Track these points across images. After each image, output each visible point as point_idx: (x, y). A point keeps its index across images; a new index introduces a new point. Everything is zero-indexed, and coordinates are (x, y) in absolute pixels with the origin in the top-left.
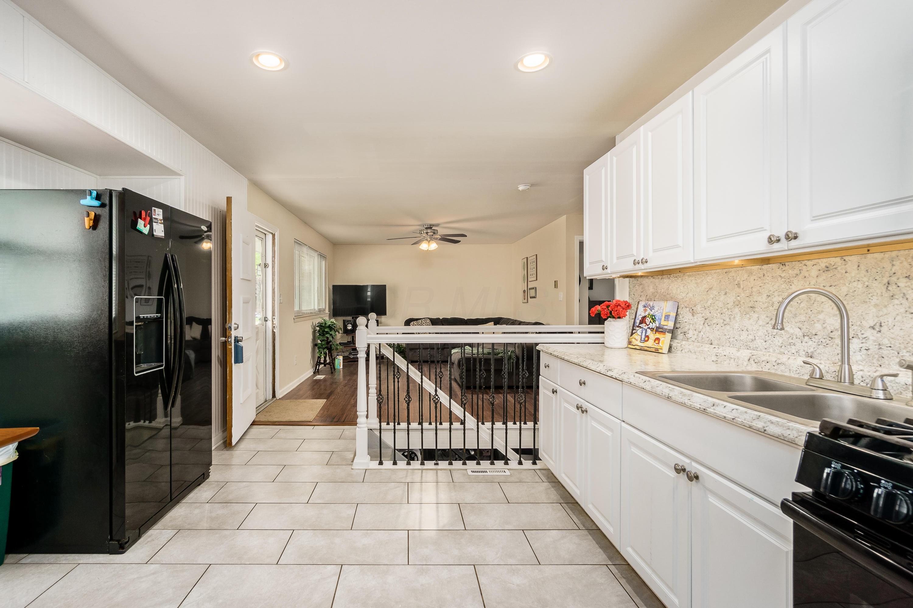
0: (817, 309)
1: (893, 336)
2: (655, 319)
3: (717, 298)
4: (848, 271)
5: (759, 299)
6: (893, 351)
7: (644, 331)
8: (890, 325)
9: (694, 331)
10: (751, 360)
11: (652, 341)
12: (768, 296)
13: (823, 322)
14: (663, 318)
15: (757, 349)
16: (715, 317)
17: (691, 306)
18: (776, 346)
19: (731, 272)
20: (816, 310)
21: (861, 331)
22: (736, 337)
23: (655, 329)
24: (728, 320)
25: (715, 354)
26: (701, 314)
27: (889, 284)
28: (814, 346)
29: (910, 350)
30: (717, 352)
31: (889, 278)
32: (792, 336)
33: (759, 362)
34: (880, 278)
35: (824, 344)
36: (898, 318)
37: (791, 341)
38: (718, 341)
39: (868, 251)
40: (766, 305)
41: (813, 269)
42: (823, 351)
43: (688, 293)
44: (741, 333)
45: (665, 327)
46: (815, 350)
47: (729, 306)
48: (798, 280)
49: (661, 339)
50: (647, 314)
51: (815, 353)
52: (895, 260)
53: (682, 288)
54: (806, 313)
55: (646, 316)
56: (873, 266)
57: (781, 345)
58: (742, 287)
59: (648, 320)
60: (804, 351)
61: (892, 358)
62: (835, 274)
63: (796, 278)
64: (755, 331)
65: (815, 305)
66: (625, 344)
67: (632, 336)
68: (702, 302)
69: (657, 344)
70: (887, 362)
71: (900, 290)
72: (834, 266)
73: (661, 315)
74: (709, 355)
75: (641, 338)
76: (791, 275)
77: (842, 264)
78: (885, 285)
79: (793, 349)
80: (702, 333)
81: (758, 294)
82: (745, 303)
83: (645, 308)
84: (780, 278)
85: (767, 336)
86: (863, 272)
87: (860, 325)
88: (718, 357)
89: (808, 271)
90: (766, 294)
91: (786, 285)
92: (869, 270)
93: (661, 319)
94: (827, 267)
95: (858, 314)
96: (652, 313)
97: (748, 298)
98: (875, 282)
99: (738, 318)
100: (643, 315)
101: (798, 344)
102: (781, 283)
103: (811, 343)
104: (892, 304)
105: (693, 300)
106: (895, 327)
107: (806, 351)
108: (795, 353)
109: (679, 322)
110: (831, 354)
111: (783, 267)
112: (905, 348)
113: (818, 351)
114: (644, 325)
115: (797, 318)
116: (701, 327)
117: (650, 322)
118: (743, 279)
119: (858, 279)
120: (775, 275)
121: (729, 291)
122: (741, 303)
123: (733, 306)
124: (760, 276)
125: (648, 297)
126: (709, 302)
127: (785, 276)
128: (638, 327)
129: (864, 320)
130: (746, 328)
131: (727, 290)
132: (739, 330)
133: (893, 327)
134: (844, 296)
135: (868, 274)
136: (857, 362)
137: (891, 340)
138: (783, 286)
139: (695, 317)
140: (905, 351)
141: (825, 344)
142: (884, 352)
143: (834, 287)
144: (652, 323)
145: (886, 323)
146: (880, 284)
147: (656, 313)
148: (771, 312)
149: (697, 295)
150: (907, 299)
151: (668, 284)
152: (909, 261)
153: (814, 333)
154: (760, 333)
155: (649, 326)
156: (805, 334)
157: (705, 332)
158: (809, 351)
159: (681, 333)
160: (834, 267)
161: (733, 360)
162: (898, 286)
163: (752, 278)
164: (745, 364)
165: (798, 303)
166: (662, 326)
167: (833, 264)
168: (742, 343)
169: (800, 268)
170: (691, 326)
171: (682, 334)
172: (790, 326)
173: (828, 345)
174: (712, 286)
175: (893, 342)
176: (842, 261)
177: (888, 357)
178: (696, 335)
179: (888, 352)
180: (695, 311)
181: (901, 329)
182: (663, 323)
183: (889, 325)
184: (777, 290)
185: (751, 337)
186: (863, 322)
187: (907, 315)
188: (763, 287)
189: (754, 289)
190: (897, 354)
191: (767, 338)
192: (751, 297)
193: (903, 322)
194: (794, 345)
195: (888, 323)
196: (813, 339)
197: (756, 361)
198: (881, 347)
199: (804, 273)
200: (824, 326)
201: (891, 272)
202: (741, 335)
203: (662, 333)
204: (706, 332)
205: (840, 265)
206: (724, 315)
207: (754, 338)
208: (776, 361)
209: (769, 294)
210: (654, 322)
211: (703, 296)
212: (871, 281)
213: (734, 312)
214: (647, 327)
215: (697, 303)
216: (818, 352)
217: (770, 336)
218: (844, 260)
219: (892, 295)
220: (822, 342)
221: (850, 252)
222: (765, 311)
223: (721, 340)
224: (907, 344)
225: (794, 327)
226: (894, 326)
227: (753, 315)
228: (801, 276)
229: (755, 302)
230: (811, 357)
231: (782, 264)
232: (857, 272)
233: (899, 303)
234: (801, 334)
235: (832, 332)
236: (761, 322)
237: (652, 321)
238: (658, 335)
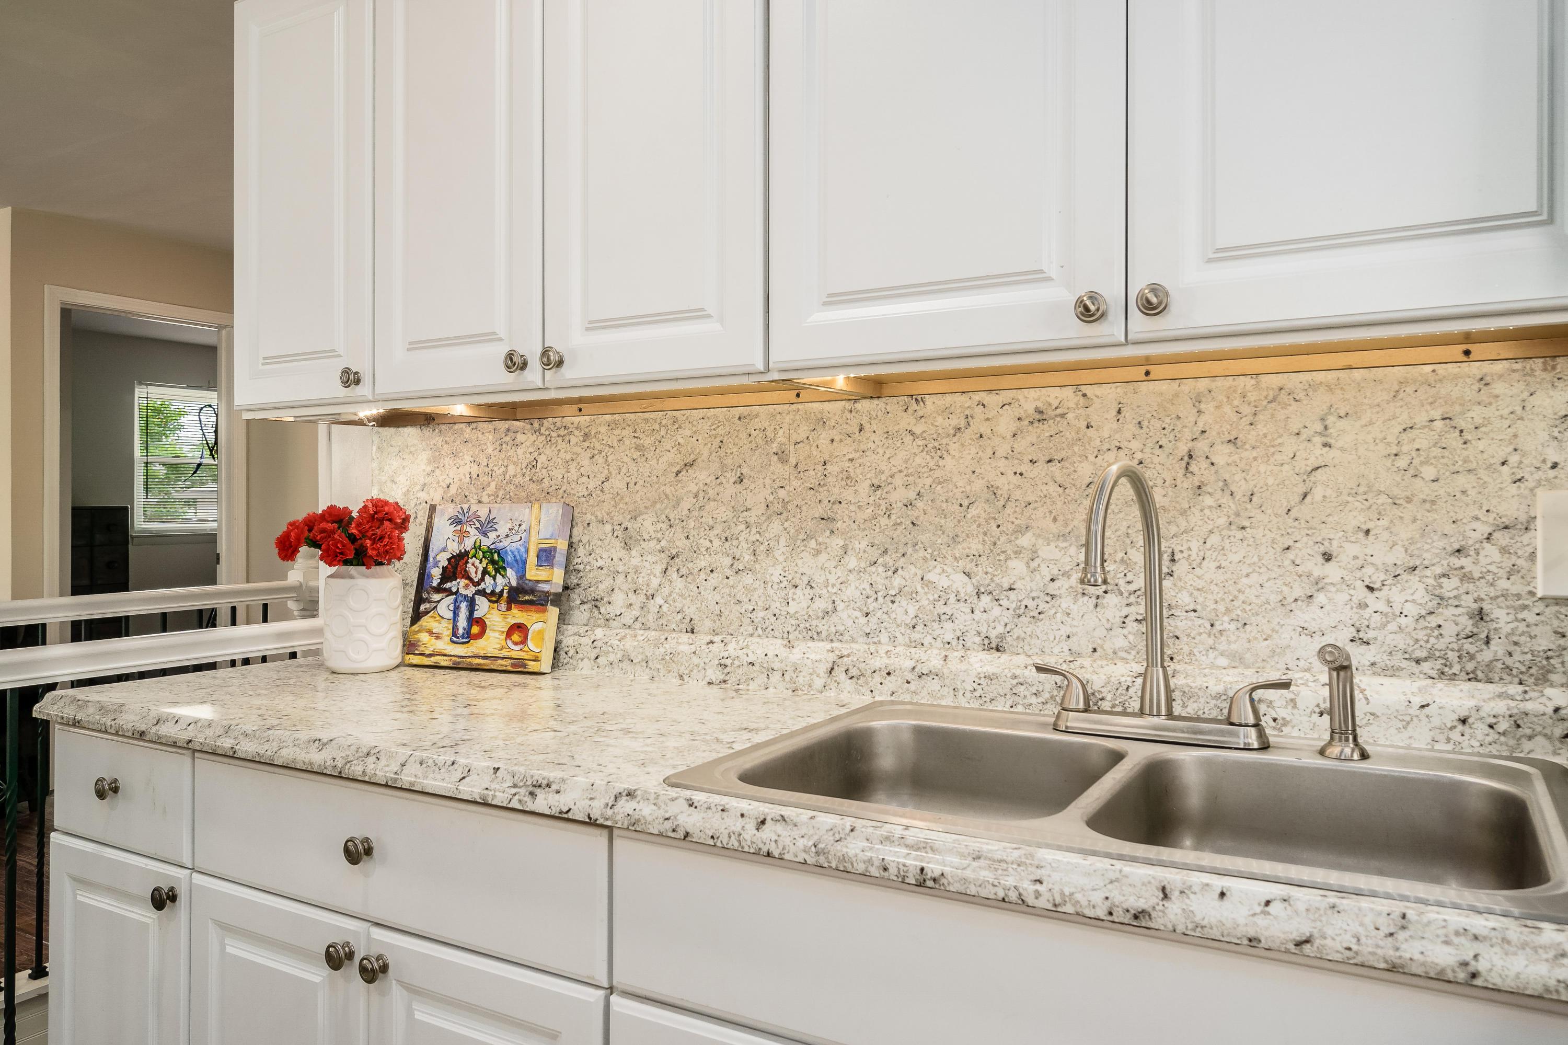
0: (1014, 520)
1: (1200, 584)
2: (501, 563)
3: (711, 493)
4: (1092, 424)
5: (848, 495)
6: (1201, 621)
7: (464, 606)
8: (1194, 556)
9: (631, 594)
10: (839, 673)
11: (497, 635)
12: (876, 487)
13: (1030, 556)
14: (532, 559)
15: (840, 638)
16: (703, 550)
17: (618, 518)
18: (898, 626)
19: (757, 416)
20: (1013, 523)
21: (1125, 575)
22: (776, 606)
23: (505, 595)
24: (747, 557)
25: (717, 662)
26: (655, 541)
27: (1191, 457)
28: (1006, 620)
29: (1238, 615)
30: (726, 654)
31: (1190, 445)
32: (944, 597)
33: (862, 675)
34: (1170, 442)
35: (1032, 614)
36: (1214, 540)
37: (940, 608)
38: (715, 622)
39: (1147, 373)
40: (868, 511)
41: (1001, 416)
42: (1029, 630)
43: (607, 479)
44: (791, 595)
45: (545, 587)
46: (1008, 629)
47: (752, 517)
48: (963, 445)
49: (534, 628)
50: (468, 544)
51: (1009, 639)
52: (1203, 399)
53: (586, 462)
54: (985, 534)
55: (466, 553)
56: (1155, 414)
57: (914, 621)
58: (793, 461)
59: (475, 567)
60: (979, 633)
61: (1198, 638)
62: (1061, 430)
63: (955, 439)
64: (833, 585)
65: (1008, 510)
66: (395, 653)
67: (419, 623)
68: (658, 506)
69: (516, 644)
70: (1186, 649)
71: (1216, 472)
72: (1056, 408)
73: (522, 550)
74: (697, 666)
75: (455, 628)
76: (940, 431)
77: (1077, 404)
78: (1182, 459)
79: (948, 632)
80: (659, 600)
81: (844, 483)
82: (804, 508)
83: (459, 528)
84: (908, 439)
85: (870, 601)
86: (1131, 428)
87: (1122, 560)
88: (726, 671)
89: (988, 419)
90: (868, 482)
91: (928, 457)
92: (1145, 424)
93: (524, 562)
94: (1041, 412)
95: (1118, 533)
96: (486, 542)
97: (812, 492)
98: (1158, 451)
99: (780, 551)
100: (454, 548)
101: (963, 618)
102: (914, 451)
103: (997, 611)
104: (1199, 507)
105: (627, 500)
106: (1205, 563)
107: (983, 635)
108: (954, 643)
109: (576, 567)
110: (1052, 639)
111: (917, 408)
112: (1228, 610)
113: (1017, 632)
114: (463, 582)
115: (960, 546)
116: (655, 582)
117: (485, 572)
118: (795, 437)
119: (1118, 444)
120: (896, 428)
121: (752, 474)
122: (791, 507)
123: (763, 518)
124: (850, 430)
125: (453, 490)
126: (686, 505)
127: (924, 432)
128: (438, 590)
129: (1132, 547)
130: (805, 579)
131: (744, 471)
132: (783, 585)
133: (1200, 564)
134: (1084, 487)
135: (1142, 431)
136: (1115, 653)
137: (1196, 593)
138: (918, 460)
139: (634, 553)
140: (1226, 619)
141: (1035, 613)
142: (1179, 624)
143: (1059, 465)
144: (494, 578)
145: (1185, 554)
146: (1171, 457)
147: (505, 543)
148: (883, 532)
149: (641, 482)
150: (1232, 495)
151: (531, 450)
152: (1236, 403)
153: (1006, 586)
154: (851, 592)
155: (483, 586)
156: (982, 590)
157: (670, 595)
158: (993, 634)
159: (583, 603)
160: (1059, 411)
161: (778, 674)
162: (1212, 464)
163: (824, 437)
164: (818, 683)
165: (961, 505)
166: (530, 584)
167: (1055, 404)
168: (793, 622)
169: (967, 412)
170: (620, 579)
171: (585, 607)
172: (938, 570)
173: (1041, 616)
174: (693, 457)
175: (1200, 600)
176: (1077, 398)
177: (1188, 635)
178: (637, 606)
179: (1190, 623)
180: (634, 534)
181: (1219, 567)
182: (533, 573)
183: (1192, 558)
184: (900, 471)
185: (821, 605)
186: (1129, 551)
187: (1231, 533)
188: (860, 461)
189: (832, 468)
190: (1209, 626)
191: (872, 605)
192: (821, 489)
193: (1223, 549)
194: (951, 619)
195: (1190, 552)
196: (1004, 602)
197: (854, 672)
198: (1173, 612)
199: (979, 425)
200: (1034, 565)
201: (1195, 429)
202: (791, 602)
203: (533, 608)
204: (674, 595)
205: (1074, 406)
206: (735, 543)
207: (830, 608)
208: (914, 668)
209: (876, 482)
210: (497, 571)
211: (663, 488)
212: (1151, 451)
213: (767, 535)
214: (473, 589)
215: (642, 509)
216: (1015, 637)
217: (881, 600)
218: (1084, 395)
219: (1198, 484)
220: (1026, 606)
221: (1103, 374)
222: (864, 530)
223: (723, 618)
224: (1233, 601)
225: (949, 570)
226: (1204, 559)
227: (827, 540)
228: (968, 434)
229: (834, 503)
230: (998, 650)
231: (916, 399)
232: (1115, 425)
233: (1214, 504)
234: (970, 589)
235: (1052, 580)
236: (852, 562)
237: (490, 568)
238: (518, 615)
